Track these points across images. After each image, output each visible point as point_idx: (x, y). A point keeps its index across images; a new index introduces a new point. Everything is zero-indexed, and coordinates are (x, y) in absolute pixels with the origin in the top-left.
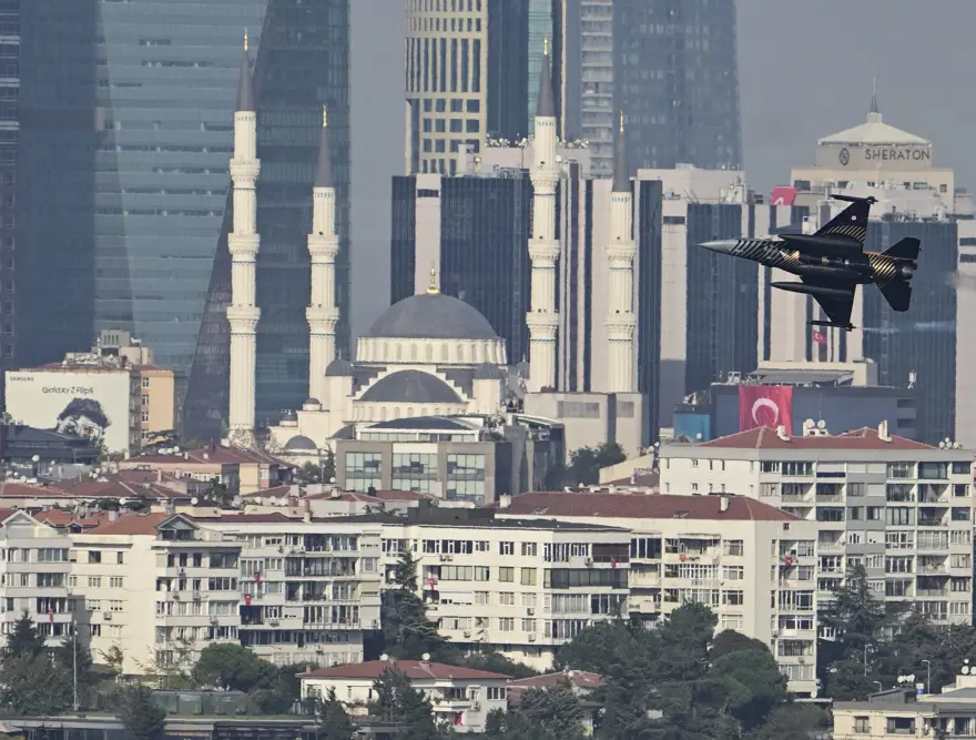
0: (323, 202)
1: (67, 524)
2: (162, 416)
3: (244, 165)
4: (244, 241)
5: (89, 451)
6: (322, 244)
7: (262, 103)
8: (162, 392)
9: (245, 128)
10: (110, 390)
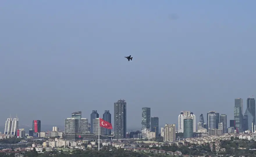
0: (255, 125)
1: (247, 135)
2: (250, 132)
3: (252, 124)
4: (252, 127)
5: (248, 133)
6: (255, 127)
7: (253, 122)
8: (250, 131)
9: (252, 123)
10: (248, 131)
